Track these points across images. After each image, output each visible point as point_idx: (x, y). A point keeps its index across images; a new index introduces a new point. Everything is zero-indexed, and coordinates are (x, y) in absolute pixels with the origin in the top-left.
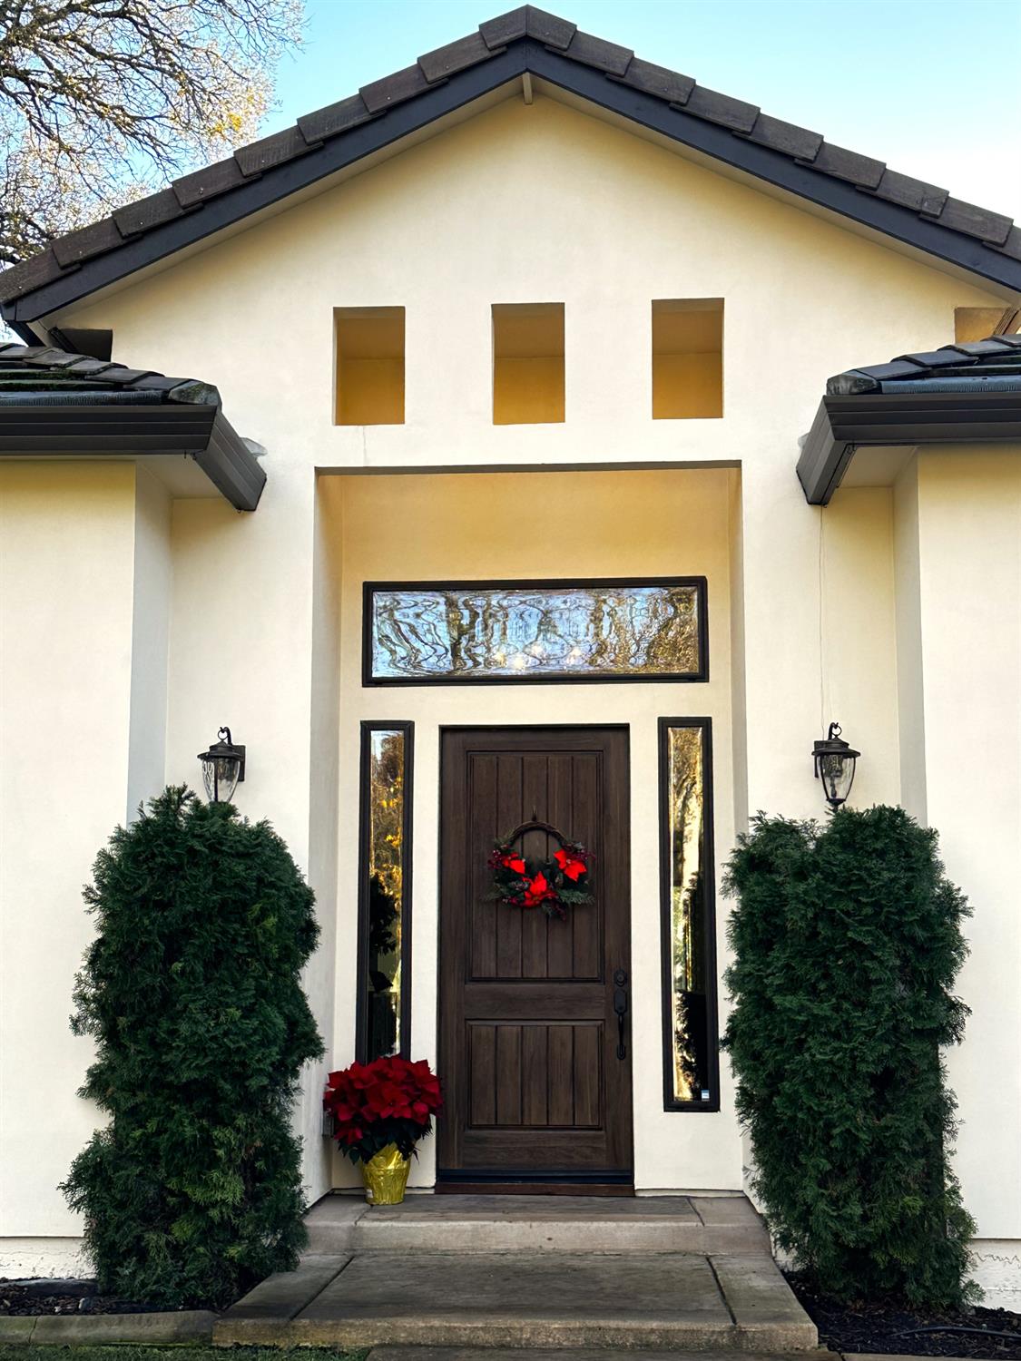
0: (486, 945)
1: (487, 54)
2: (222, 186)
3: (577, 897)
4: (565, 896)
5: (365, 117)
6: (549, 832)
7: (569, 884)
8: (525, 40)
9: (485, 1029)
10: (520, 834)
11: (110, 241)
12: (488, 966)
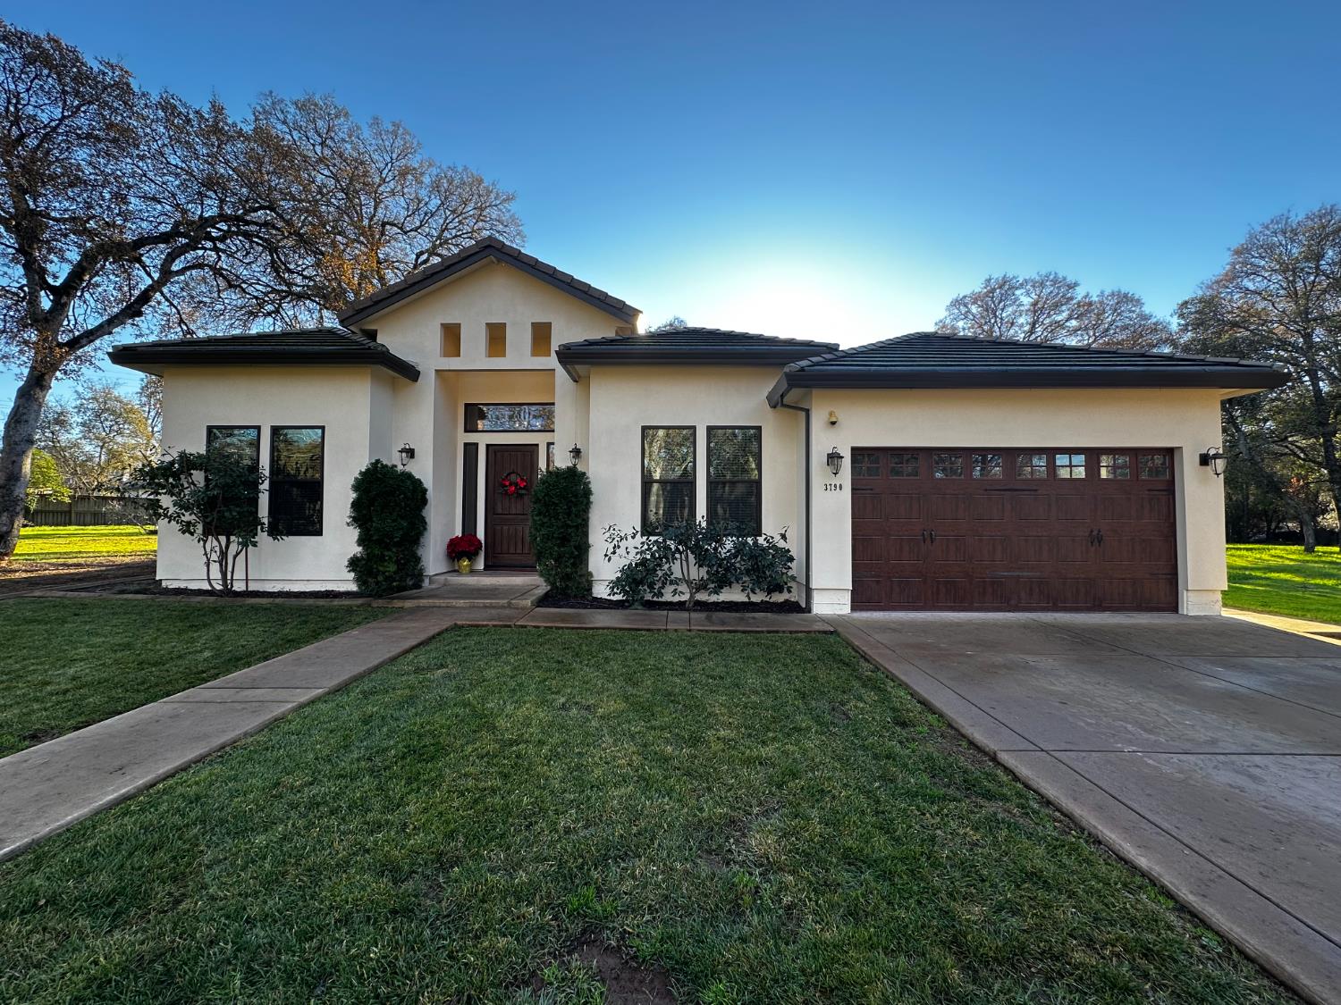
0: (499, 505)
1: (478, 250)
2: (402, 287)
3: (523, 492)
4: (521, 492)
5: (443, 268)
6: (517, 474)
7: (521, 488)
8: (489, 246)
9: (498, 528)
10: (509, 474)
11: (370, 303)
12: (500, 511)
